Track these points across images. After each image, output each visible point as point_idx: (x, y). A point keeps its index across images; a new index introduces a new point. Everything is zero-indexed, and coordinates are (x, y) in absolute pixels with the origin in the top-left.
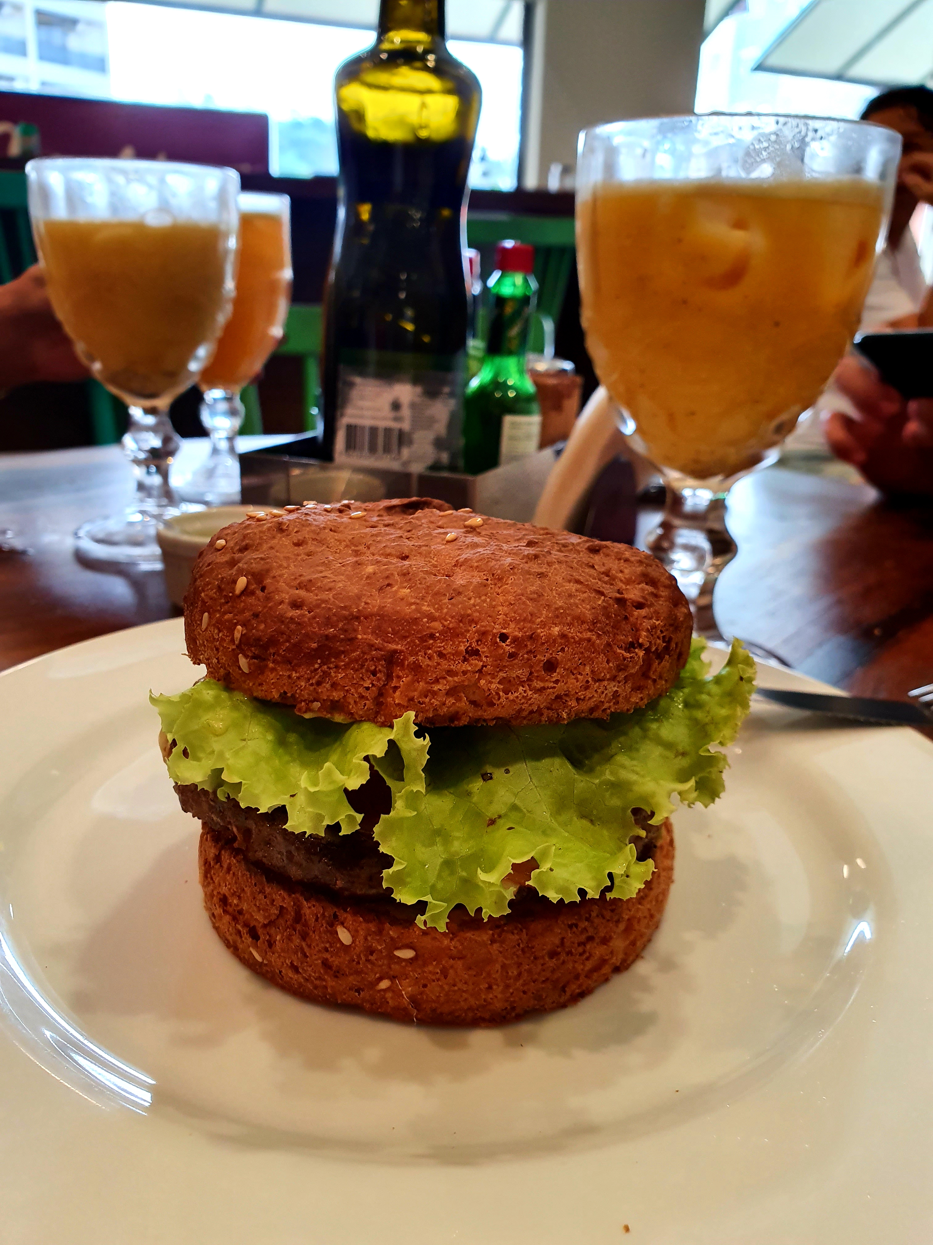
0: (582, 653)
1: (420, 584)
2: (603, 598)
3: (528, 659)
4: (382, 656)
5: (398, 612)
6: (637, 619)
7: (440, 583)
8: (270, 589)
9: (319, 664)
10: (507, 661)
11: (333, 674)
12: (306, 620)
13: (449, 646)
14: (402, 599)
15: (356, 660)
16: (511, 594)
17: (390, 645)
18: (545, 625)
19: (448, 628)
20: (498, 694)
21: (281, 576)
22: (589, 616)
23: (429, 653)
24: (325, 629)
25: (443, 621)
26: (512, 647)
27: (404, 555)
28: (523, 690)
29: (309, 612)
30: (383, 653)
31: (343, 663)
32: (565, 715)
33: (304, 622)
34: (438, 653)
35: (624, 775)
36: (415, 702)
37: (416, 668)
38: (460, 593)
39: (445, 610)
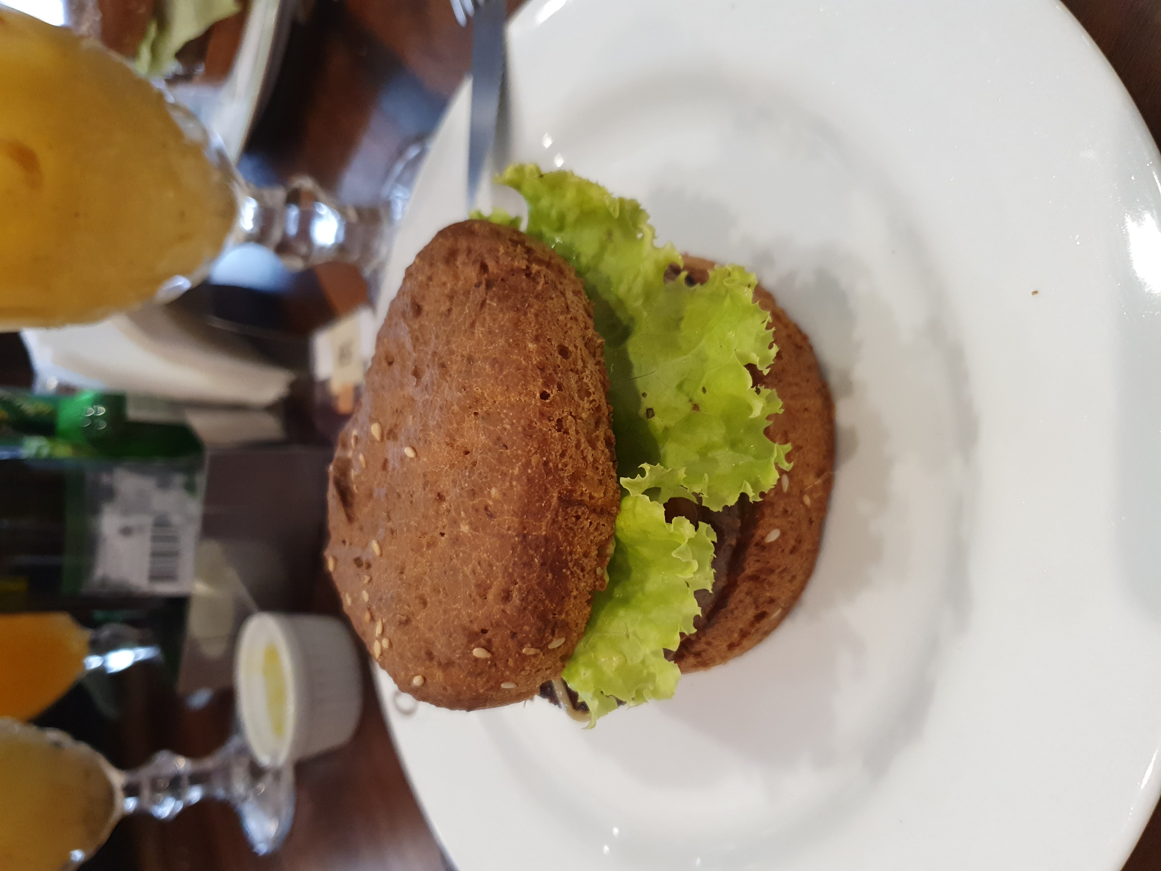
0: (549, 322)
1: (486, 478)
2: (488, 302)
3: (562, 373)
4: (563, 511)
5: (520, 498)
6: (502, 270)
7: (486, 458)
8: (485, 625)
9: (567, 571)
10: (565, 392)
11: (577, 557)
12: (524, 586)
13: (555, 447)
14: (504, 494)
15: (566, 535)
16: (495, 389)
17: (553, 504)
18: (527, 357)
19: (538, 449)
20: (591, 402)
21: (469, 615)
22: (510, 315)
23: (562, 467)
24: (535, 567)
25: (531, 454)
26: (553, 388)
27: (438, 498)
28: (586, 379)
29: (516, 584)
30: (560, 510)
31: (568, 548)
32: (599, 341)
33: (527, 587)
34: (561, 458)
35: (638, 288)
36: (602, 479)
37: (575, 478)
38: (499, 439)
39: (520, 452)
